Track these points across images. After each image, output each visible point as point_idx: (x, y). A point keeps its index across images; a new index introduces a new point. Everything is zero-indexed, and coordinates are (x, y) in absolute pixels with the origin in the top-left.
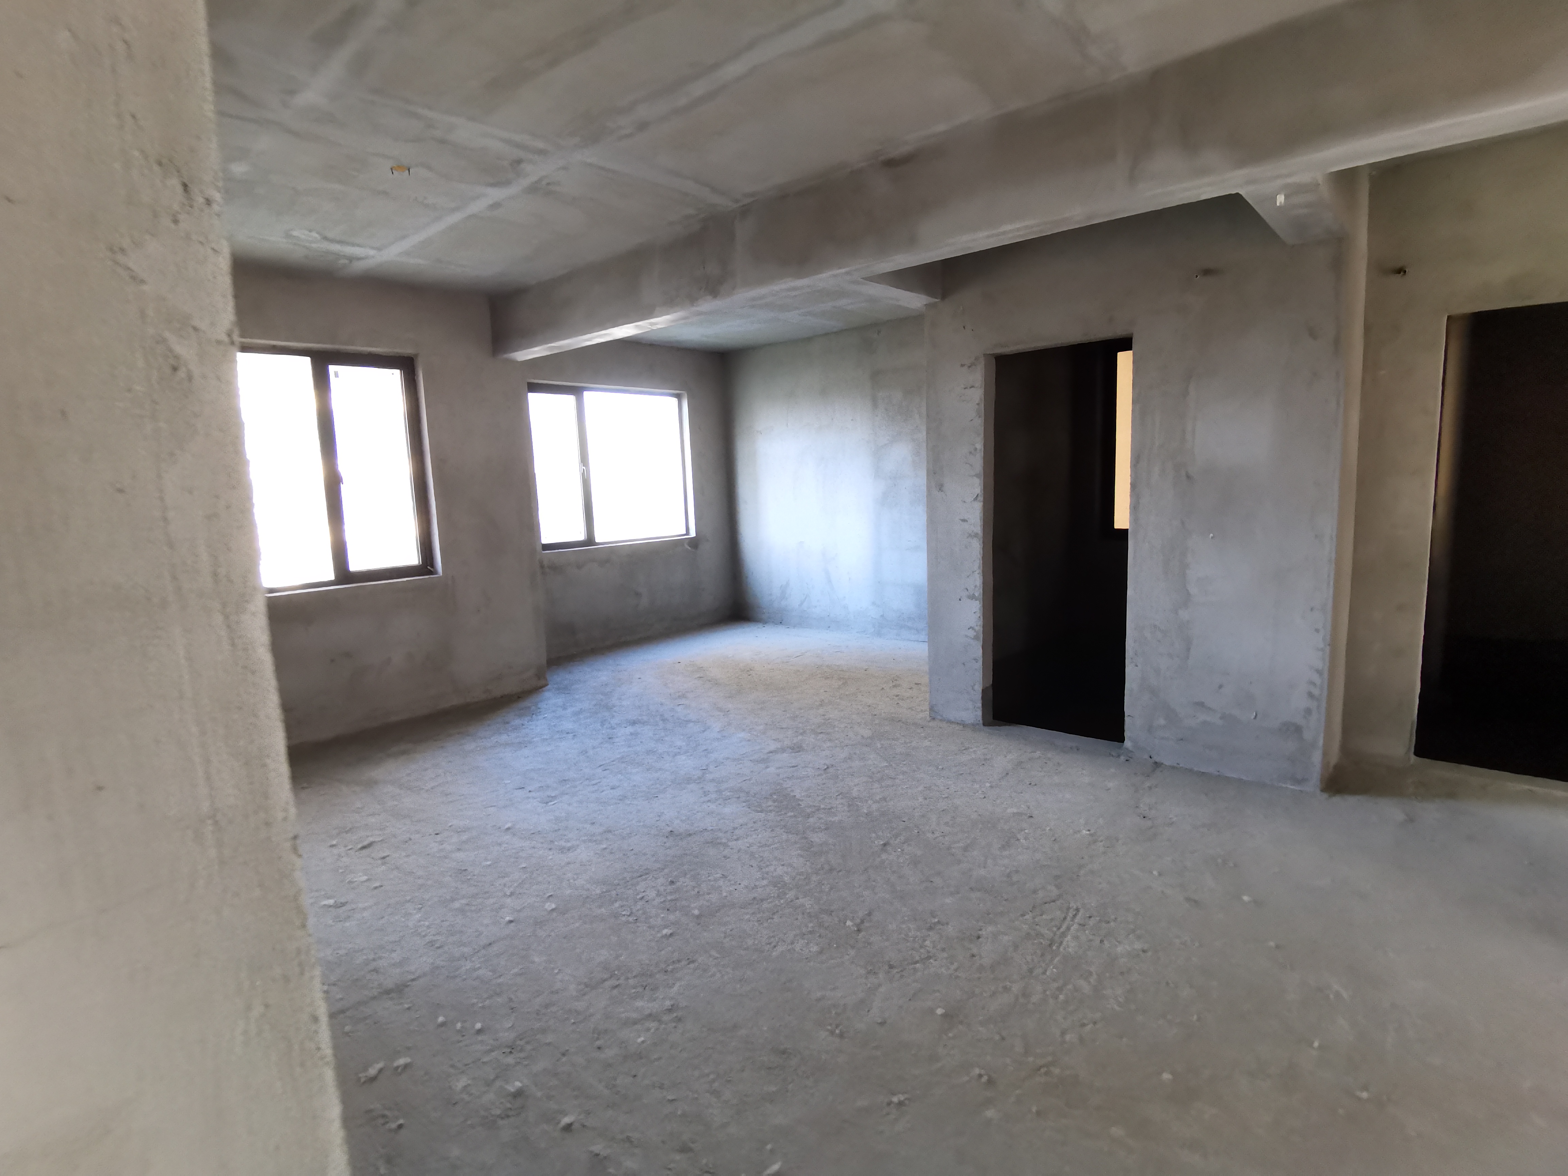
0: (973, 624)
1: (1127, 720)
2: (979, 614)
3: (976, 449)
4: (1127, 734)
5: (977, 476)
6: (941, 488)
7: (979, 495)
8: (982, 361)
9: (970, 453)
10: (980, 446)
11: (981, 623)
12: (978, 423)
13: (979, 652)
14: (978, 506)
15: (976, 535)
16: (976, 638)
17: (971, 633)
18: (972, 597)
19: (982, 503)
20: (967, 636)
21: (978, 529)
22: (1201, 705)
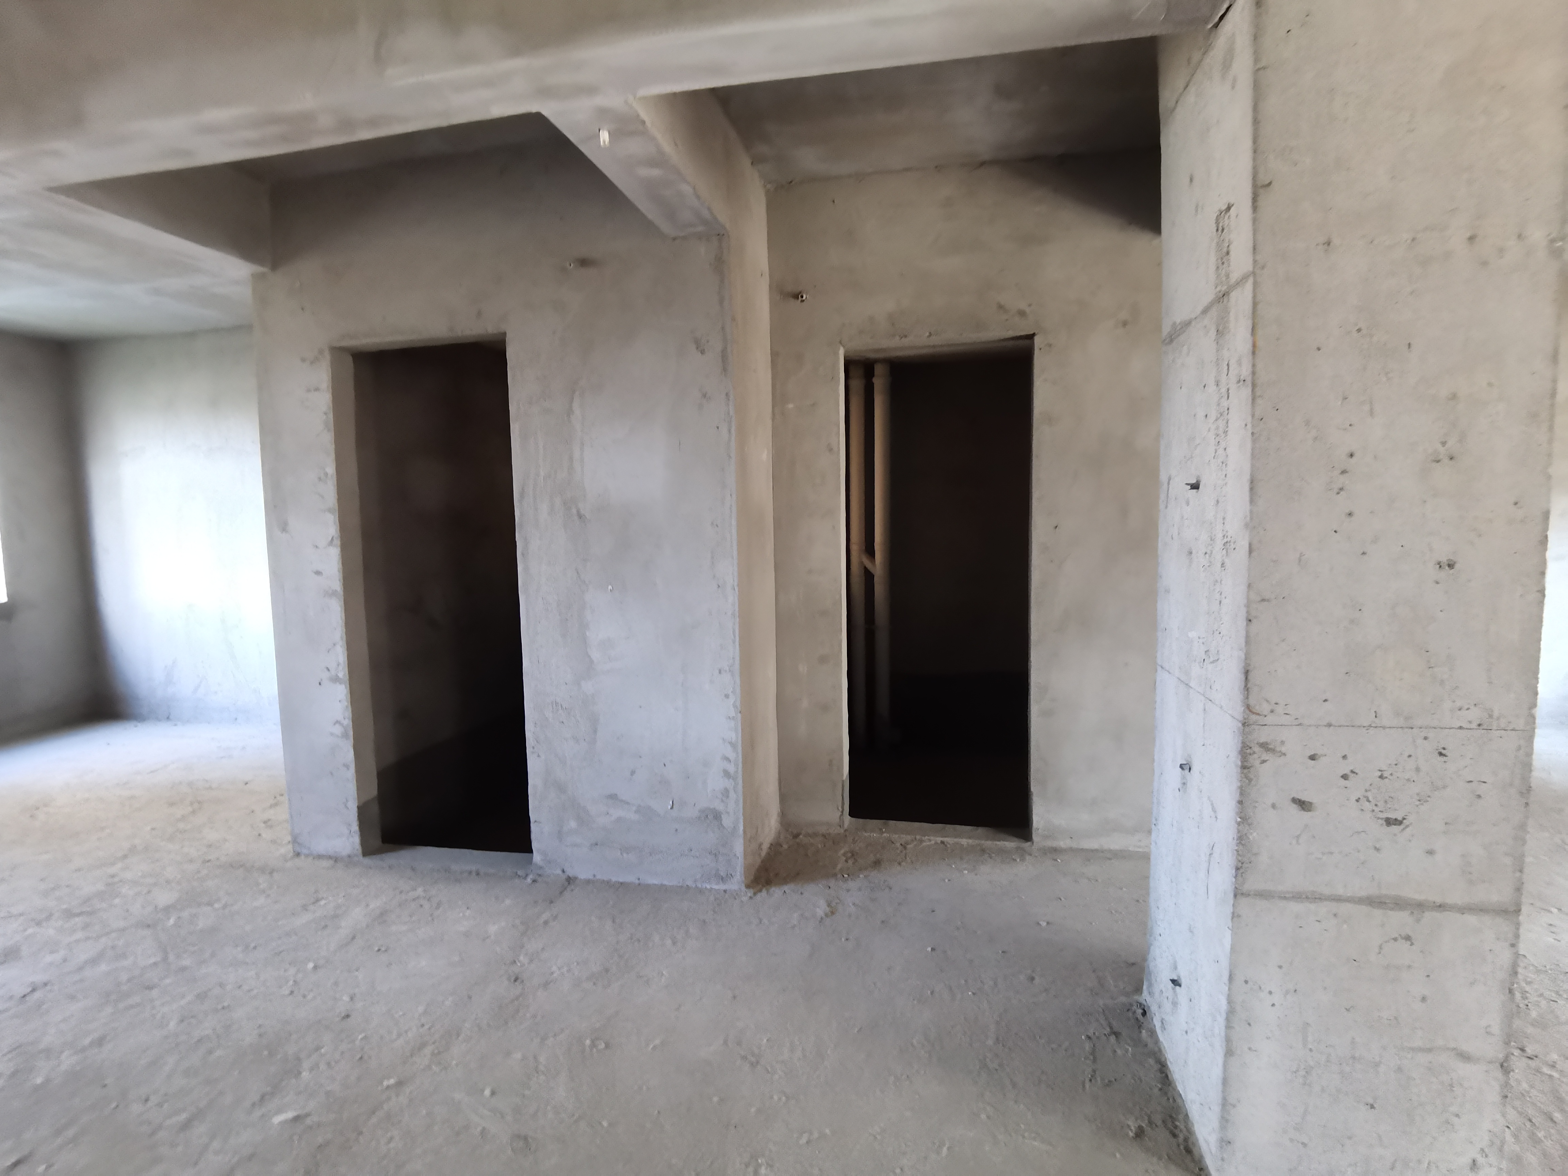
0: (340, 717)
1: (533, 827)
2: (346, 703)
3: (326, 474)
4: (534, 846)
5: (330, 510)
6: (284, 528)
7: (334, 538)
8: (327, 356)
9: (320, 479)
10: (331, 470)
11: (349, 714)
12: (327, 439)
13: (349, 755)
14: (335, 553)
15: (334, 593)
16: (345, 735)
17: (338, 730)
18: (335, 680)
19: (339, 549)
20: (332, 734)
21: (337, 585)
22: (613, 797)
